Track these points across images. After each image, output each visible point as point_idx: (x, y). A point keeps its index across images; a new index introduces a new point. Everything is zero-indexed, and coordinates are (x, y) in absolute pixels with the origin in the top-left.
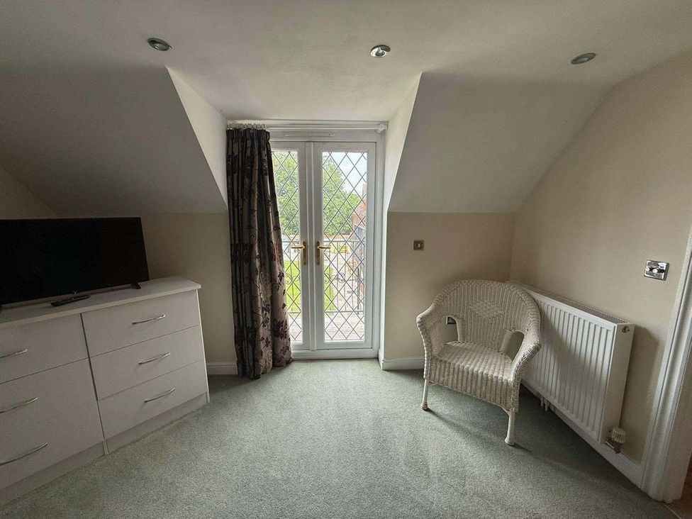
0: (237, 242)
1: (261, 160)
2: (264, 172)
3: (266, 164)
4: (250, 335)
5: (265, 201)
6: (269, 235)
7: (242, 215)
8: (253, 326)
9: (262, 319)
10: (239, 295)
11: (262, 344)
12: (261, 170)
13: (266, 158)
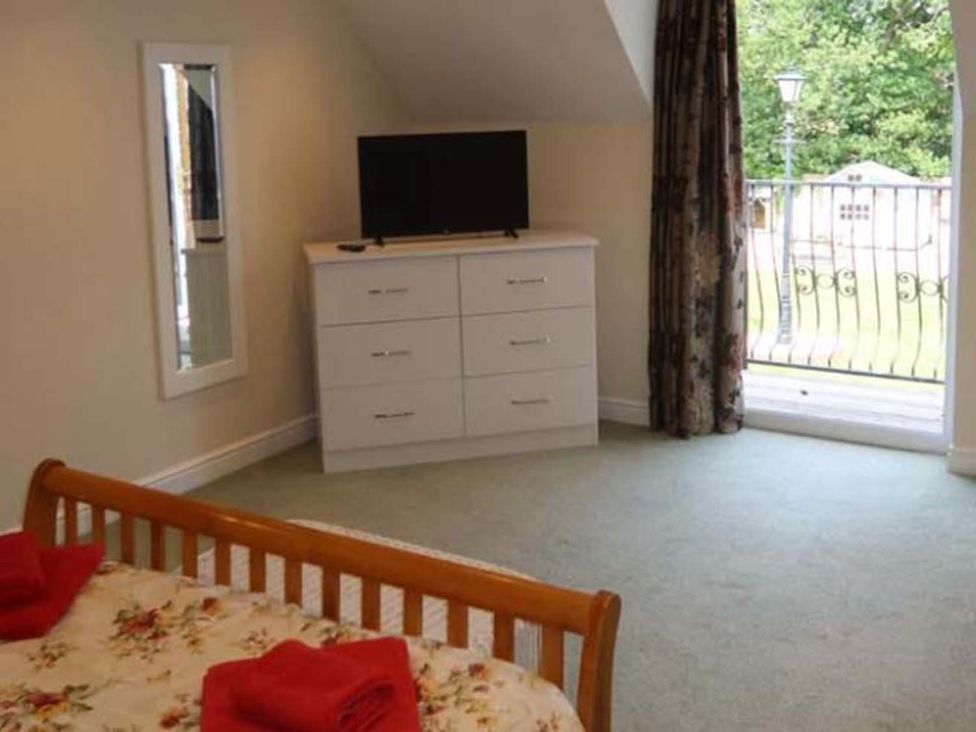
0: (664, 173)
1: (715, 24)
2: (720, 46)
3: (723, 32)
4: (674, 347)
5: (718, 98)
6: (721, 162)
7: (676, 125)
8: (681, 330)
9: (693, 320)
10: (661, 270)
11: (693, 371)
12: (713, 44)
13: (725, 20)
